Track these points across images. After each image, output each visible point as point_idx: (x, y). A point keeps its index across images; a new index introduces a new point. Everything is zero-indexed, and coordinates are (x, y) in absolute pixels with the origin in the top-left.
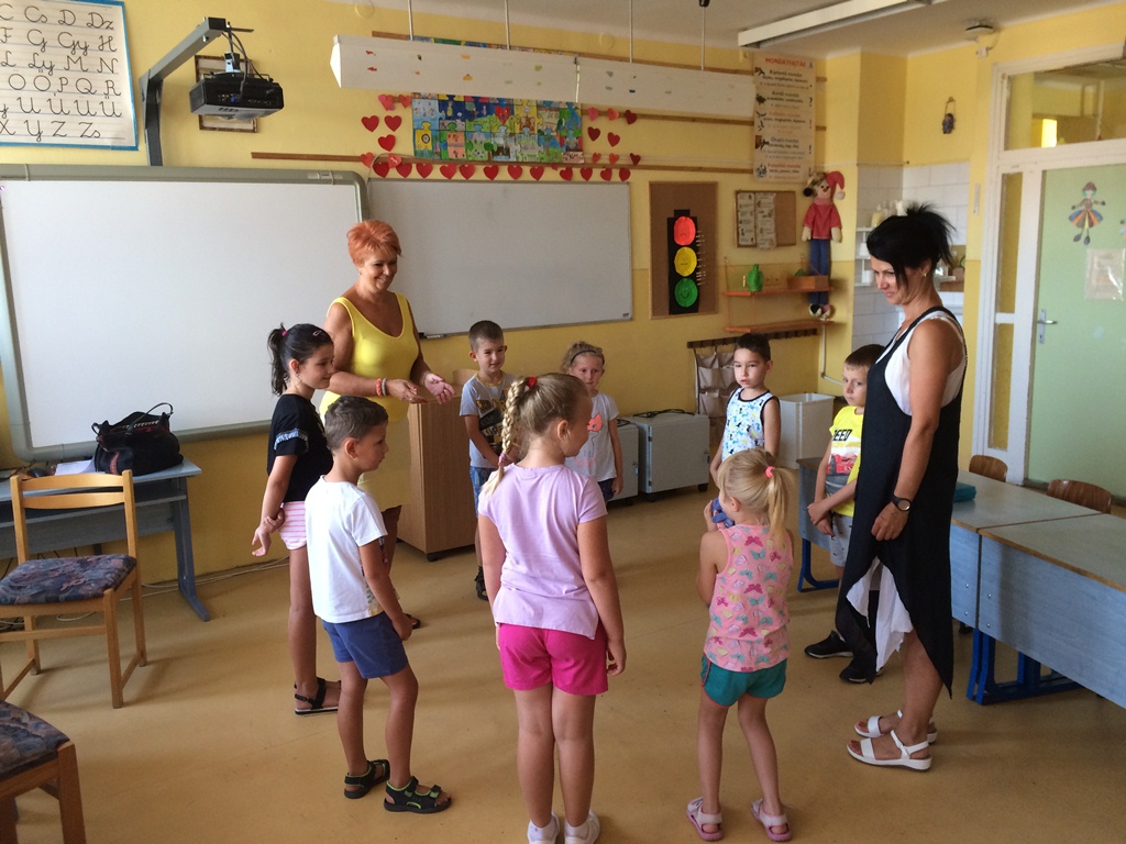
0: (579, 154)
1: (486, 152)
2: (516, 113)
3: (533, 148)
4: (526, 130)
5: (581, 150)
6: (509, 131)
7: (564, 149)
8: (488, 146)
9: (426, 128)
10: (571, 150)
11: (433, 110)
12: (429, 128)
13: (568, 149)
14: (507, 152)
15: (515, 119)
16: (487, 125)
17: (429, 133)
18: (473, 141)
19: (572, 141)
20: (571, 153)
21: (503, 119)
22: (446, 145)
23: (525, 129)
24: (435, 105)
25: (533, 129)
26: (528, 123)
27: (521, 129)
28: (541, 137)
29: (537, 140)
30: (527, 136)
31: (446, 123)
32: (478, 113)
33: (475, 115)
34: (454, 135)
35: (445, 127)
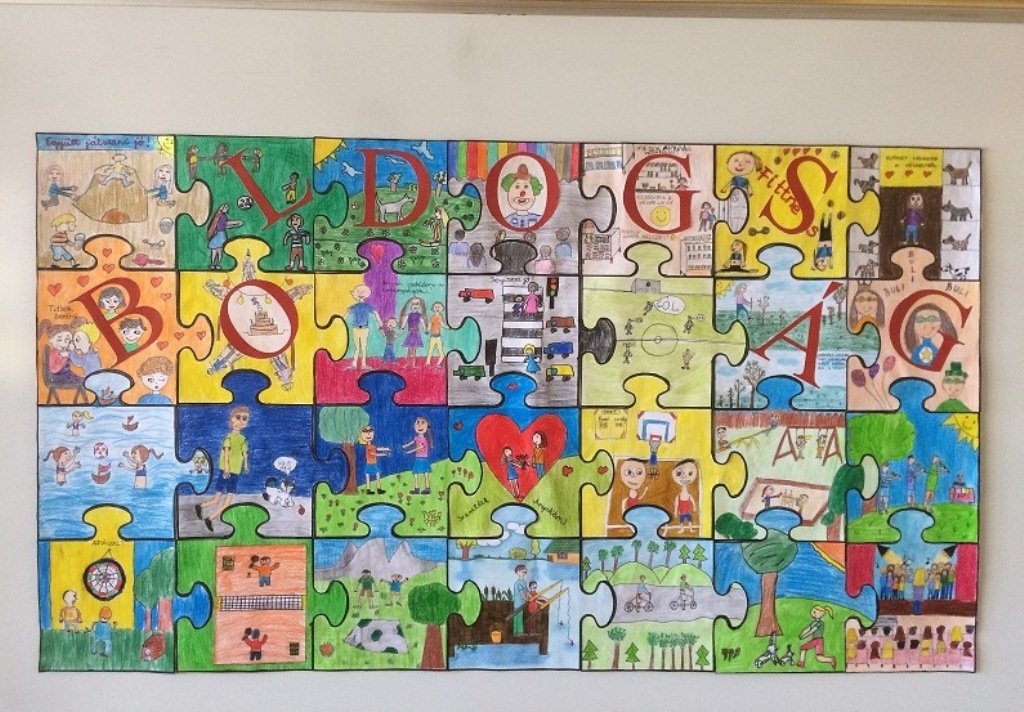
0: (956, 625)
1: (420, 630)
2: (590, 445)
4: (647, 521)
5: (970, 609)
6: (547, 528)
7: (868, 602)
8: (423, 603)
15: (585, 473)
16: (435, 503)
17: (125, 554)
20: (906, 622)
23: (639, 518)
26: (663, 487)
28: (737, 548)
29: (708, 565)
30: (653, 548)
31: (214, 504)
32: (384, 450)
33: (371, 461)
34: (254, 558)
35: (209, 523)
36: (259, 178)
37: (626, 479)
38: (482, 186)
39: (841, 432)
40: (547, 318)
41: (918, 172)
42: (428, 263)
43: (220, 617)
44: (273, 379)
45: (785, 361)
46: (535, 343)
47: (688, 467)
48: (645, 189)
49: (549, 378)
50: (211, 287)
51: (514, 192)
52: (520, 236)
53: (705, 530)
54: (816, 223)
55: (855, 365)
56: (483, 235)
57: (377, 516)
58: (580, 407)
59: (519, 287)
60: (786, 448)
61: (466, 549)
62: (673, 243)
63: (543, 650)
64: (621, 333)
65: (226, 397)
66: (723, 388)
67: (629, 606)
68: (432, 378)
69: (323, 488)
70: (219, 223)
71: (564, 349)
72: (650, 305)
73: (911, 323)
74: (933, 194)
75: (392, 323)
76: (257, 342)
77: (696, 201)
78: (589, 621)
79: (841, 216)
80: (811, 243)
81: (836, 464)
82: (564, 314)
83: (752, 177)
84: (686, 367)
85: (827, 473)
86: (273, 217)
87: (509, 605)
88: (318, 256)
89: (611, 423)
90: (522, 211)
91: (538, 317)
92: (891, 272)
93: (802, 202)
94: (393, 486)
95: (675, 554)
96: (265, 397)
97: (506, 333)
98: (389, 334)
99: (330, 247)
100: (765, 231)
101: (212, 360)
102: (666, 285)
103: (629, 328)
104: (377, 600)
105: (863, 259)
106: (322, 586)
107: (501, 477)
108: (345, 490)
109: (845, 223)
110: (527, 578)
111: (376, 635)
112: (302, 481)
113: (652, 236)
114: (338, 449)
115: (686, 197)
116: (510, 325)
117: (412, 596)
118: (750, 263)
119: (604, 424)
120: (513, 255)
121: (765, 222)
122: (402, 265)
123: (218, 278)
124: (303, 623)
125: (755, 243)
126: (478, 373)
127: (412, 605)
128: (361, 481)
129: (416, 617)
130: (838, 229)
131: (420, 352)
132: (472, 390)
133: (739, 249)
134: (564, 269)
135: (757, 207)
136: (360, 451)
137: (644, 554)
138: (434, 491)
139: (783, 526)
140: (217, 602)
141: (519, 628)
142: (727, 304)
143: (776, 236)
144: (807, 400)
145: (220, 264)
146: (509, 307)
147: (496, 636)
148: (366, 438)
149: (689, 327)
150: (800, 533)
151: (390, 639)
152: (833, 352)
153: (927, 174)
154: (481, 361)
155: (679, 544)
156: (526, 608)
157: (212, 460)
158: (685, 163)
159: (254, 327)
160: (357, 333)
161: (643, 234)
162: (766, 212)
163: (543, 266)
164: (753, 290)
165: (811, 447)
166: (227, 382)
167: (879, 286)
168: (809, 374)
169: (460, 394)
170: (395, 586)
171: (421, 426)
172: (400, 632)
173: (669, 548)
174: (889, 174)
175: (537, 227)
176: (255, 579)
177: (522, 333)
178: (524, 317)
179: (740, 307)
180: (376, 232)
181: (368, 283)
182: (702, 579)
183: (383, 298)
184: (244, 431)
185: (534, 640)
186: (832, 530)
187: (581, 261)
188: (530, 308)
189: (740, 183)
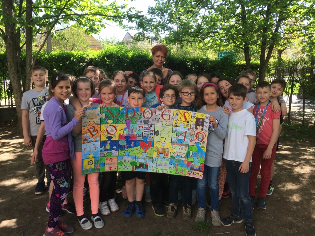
1: (132, 167)
2: (155, 146)
3: (166, 165)
4: (162, 155)
6: (149, 155)
7: (189, 168)
8: (132, 163)
9: (91, 157)
11: (96, 147)
12: (93, 157)
13: (192, 169)
14: (147, 166)
15: (154, 149)
16: (134, 152)
17: (93, 160)
18: (123, 161)
19: (196, 164)
21: (146, 149)
23: (160, 155)
24: (98, 144)
25: (167, 155)
26: (164, 152)
27: (158, 154)
28: (173, 160)
29: (169, 161)
30: (162, 159)
31: (105, 153)
32: (128, 146)
33: (126, 147)
34: (110, 159)
35: (104, 155)
36: (112, 112)
37: (159, 150)
38: (142, 113)
39: (188, 147)
40: (150, 130)
41: (201, 116)
42: (134, 123)
43: (106, 166)
44: (113, 137)
45: (181, 138)
46: (149, 133)
47: (167, 149)
48: (164, 114)
49: (150, 137)
50: (105, 126)
51: (147, 114)
52: (147, 120)
53: (169, 157)
54: (187, 121)
55: (190, 139)
56: (142, 119)
57: (126, 153)
58: (154, 141)
59: (146, 126)
60: (181, 148)
61: (138, 157)
62: (168, 121)
63: (147, 169)
64: (160, 132)
65: (107, 140)
66: (173, 140)
67: (158, 165)
68: (134, 137)
69: (120, 150)
70: (106, 118)
71: (152, 134)
72: (164, 129)
73: (199, 135)
74: (203, 119)
75: (129, 130)
76: (111, 133)
77: (171, 116)
78: (153, 167)
79: (190, 120)
80: (186, 123)
81: (187, 151)
82: (152, 130)
83: (179, 114)
84: (168, 137)
85: (186, 152)
86: (114, 117)
87: (143, 164)
88: (120, 122)
89: (158, 143)
90: (148, 116)
91: (149, 130)
92: (197, 128)
93: (185, 118)
94: (129, 150)
95: (165, 159)
96: (112, 139)
97: (144, 131)
98: (129, 132)
99: (121, 121)
100: (180, 121)
101: (105, 135)
102: (166, 126)
103: (161, 132)
104: (126, 163)
105: (193, 126)
106: (119, 161)
107: (143, 149)
108: (123, 150)
109: (191, 121)
110: (146, 161)
111: (126, 167)
112: (117, 149)
113: (165, 120)
114: (122, 145)
115: (170, 116)
116: (145, 131)
117: (131, 163)
118: (178, 125)
119: (157, 143)
120: (146, 122)
121: (180, 120)
122: (131, 123)
123: (106, 125)
124: (117, 165)
125: (179, 122)
126: (141, 136)
127: (131, 164)
128: (125, 149)
129: (131, 165)
130: (190, 122)
131: (133, 134)
132: (140, 138)
133: (176, 123)
134: (152, 124)
135: (179, 117)
136: (124, 146)
137: (161, 159)
138: (134, 150)
139: (179, 158)
140: (105, 164)
141: (144, 167)
142: (174, 129)
143: (181, 122)
144: (184, 143)
145: (107, 123)
146: (145, 128)
147: (141, 168)
148: (125, 144)
149: (169, 132)
150: (181, 159)
151: (128, 167)
152: (188, 137)
153: (203, 117)
154: (141, 135)
155: (166, 158)
156: (145, 164)
158: (170, 111)
159: (111, 131)
160: (125, 131)
161: (164, 120)
162: (180, 118)
163: (150, 123)
164: (178, 128)
165: (184, 149)
166: (107, 138)
167: (195, 130)
168: (184, 140)
169: (138, 139)
170: (129, 161)
171: (133, 143)
172: (129, 167)
173: (164, 159)
174: (197, 116)
175: (149, 118)
176: (110, 161)
177: (147, 132)
178: (147, 130)
179: (176, 130)
180: (128, 119)
181: (126, 125)
182: (168, 163)
183: (128, 127)
184: (109, 144)
185: (146, 168)
186: (186, 159)
187: (155, 123)
188: (148, 129)
189: (177, 114)
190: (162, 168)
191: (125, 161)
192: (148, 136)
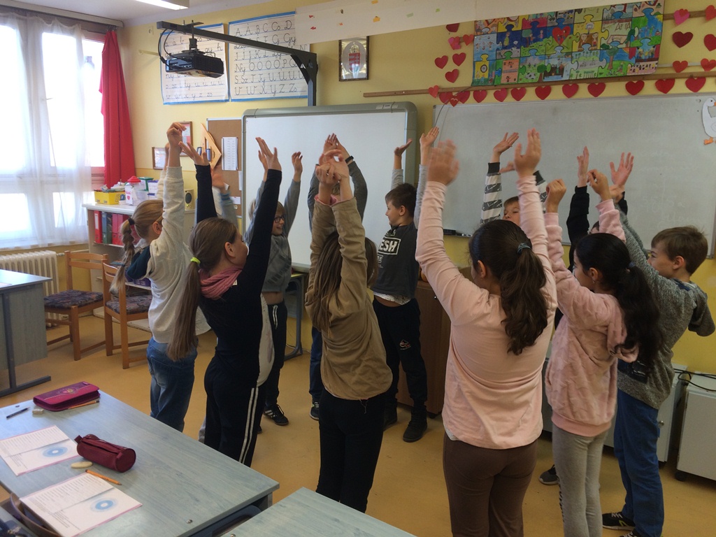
0: (653, 64)
1: (539, 74)
2: (575, 31)
3: (593, 63)
4: (586, 47)
5: (657, 59)
6: (565, 50)
7: (633, 60)
8: (541, 68)
9: (485, 60)
10: (642, 61)
11: (491, 43)
12: (487, 59)
13: (639, 60)
14: (561, 71)
15: (574, 38)
16: (543, 48)
17: (487, 64)
18: (527, 65)
19: (646, 50)
20: (642, 64)
21: (560, 40)
22: (500, 72)
23: (584, 46)
24: (494, 37)
25: (595, 45)
26: (590, 39)
27: (580, 46)
28: (605, 51)
29: (599, 55)
30: (587, 53)
32: (534, 38)
33: (532, 40)
34: (510, 62)
35: (502, 56)
37: (582, 38)
39: (631, 22)
43: (503, 74)
44: (515, 25)
45: (619, 8)
47: (595, 34)
49: (568, 18)
53: (599, 48)
55: (635, 6)
57: (532, 51)
58: (574, 24)
60: (618, 27)
61: (549, 57)
63: (562, 76)
65: (506, 30)
66: (605, 16)
67: (581, 66)
68: (544, 21)
69: (522, 47)
76: (512, 19)
78: (572, 70)
81: (629, 30)
84: (597, 12)
85: (625, 32)
87: (556, 68)
94: (536, 45)
95: (592, 53)
96: (513, 29)
101: (504, 23)
104: (531, 69)
106: (521, 67)
107: (556, 41)
108: (527, 47)
110: (561, 61)
111: (530, 76)
112: (518, 46)
114: (526, 38)
117: (538, 67)
119: (579, 27)
124: (517, 74)
126: (554, 19)
127: (538, 69)
128: (530, 44)
129: (538, 72)
132: (552, 23)
136: (530, 38)
137: (585, 54)
138: (543, 45)
139: (616, 45)
140: (502, 71)
144: (624, 16)
147: (553, 74)
150: (619, 46)
151: (533, 76)
154: (555, 17)
155: (593, 51)
156: (559, 68)
157: (503, 43)
165: (624, 26)
166: (506, 27)
168: (624, 11)
169: (550, 24)
172: (535, 75)
176: (510, 66)
182: (597, 58)
184: (509, 37)
185: (560, 75)
186: (627, 45)
190: (587, 70)
191: (530, 65)
192: (565, 16)
